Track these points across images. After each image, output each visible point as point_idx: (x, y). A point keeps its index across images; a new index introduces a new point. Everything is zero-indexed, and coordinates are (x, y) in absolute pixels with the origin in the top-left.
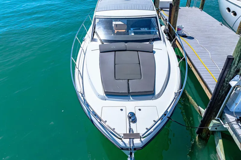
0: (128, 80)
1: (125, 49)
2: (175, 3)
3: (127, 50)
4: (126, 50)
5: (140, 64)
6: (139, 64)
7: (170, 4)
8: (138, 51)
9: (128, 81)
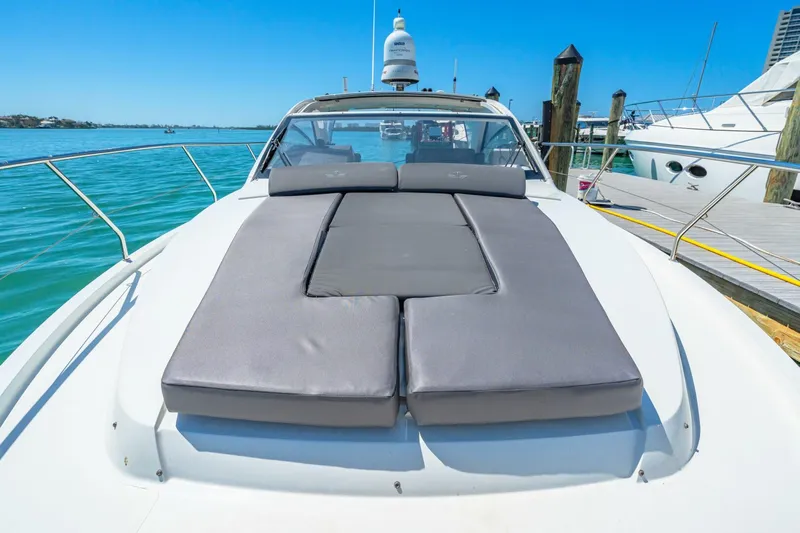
0: (402, 300)
1: (392, 184)
2: (561, 97)
3: (401, 186)
4: (395, 189)
5: (472, 228)
6: (469, 225)
7: (545, 103)
8: (452, 192)
9: (402, 309)
